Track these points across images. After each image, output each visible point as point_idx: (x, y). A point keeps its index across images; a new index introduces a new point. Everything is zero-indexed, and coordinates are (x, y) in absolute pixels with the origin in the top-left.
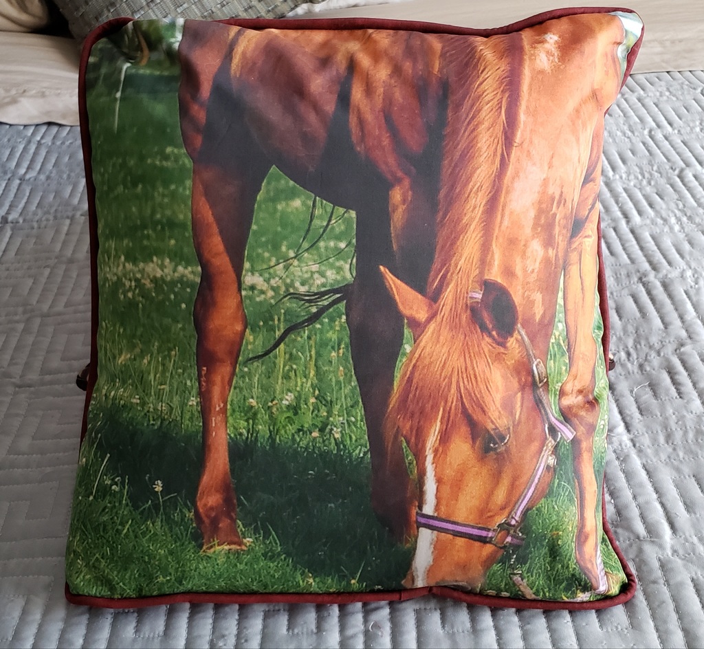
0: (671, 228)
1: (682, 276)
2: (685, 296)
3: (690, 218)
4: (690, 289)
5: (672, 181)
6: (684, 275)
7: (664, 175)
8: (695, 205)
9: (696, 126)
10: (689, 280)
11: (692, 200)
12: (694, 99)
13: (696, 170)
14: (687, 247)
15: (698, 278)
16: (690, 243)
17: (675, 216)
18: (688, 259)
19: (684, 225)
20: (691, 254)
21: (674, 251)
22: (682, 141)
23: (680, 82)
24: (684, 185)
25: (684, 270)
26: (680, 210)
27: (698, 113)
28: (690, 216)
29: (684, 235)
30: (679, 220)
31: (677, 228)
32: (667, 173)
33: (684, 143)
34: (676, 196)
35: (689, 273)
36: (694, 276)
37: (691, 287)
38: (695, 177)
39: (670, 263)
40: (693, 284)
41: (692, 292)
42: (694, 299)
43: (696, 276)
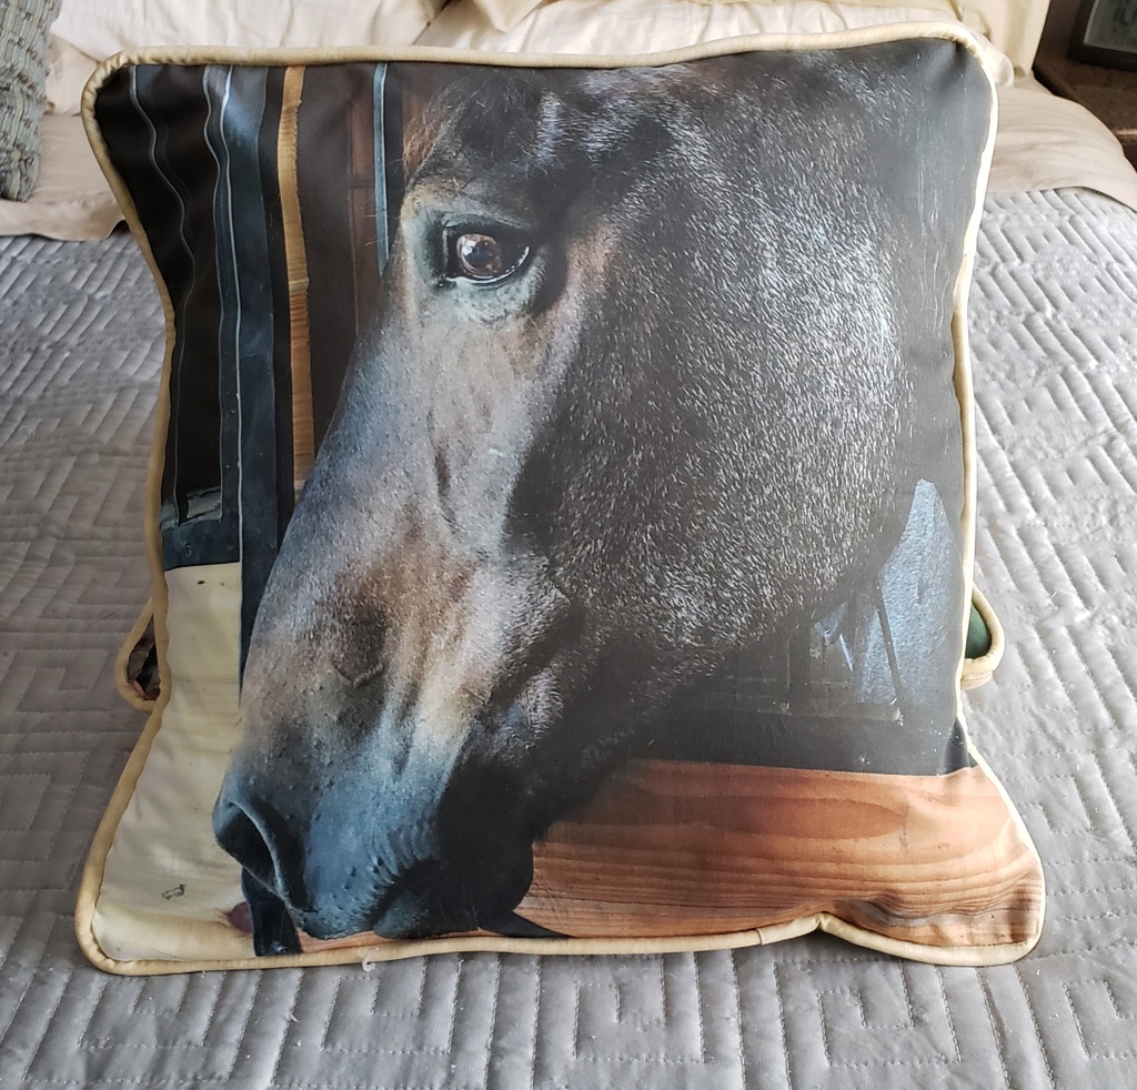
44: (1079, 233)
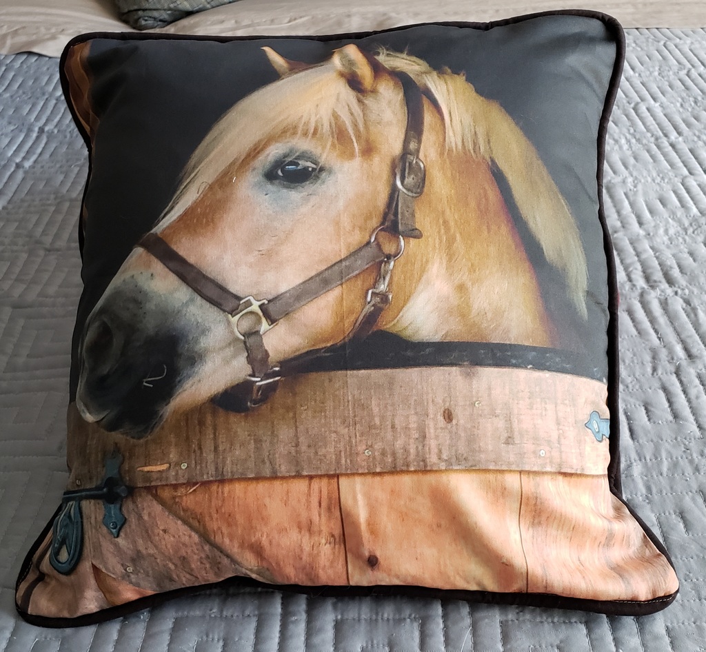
0: (621, 147)
1: (624, 182)
2: (624, 197)
3: (638, 140)
4: (629, 191)
5: (627, 112)
6: (626, 181)
7: (621, 107)
8: (645, 130)
9: (655, 71)
10: (629, 185)
11: (643, 127)
12: (657, 50)
13: (649, 104)
14: (632, 161)
15: (637, 183)
16: (636, 158)
17: (626, 138)
18: (631, 170)
19: (632, 145)
20: (634, 166)
21: (620, 163)
22: (641, 83)
23: (647, 36)
24: (638, 115)
25: (626, 177)
26: (630, 134)
27: (659, 61)
28: (639, 139)
29: (631, 152)
30: (628, 141)
31: (625, 147)
32: (624, 106)
33: (643, 84)
34: (628, 123)
35: (630, 180)
36: (634, 182)
37: (630, 190)
38: (648, 109)
39: (615, 172)
40: (632, 188)
41: (630, 194)
42: (631, 199)
43: (636, 182)
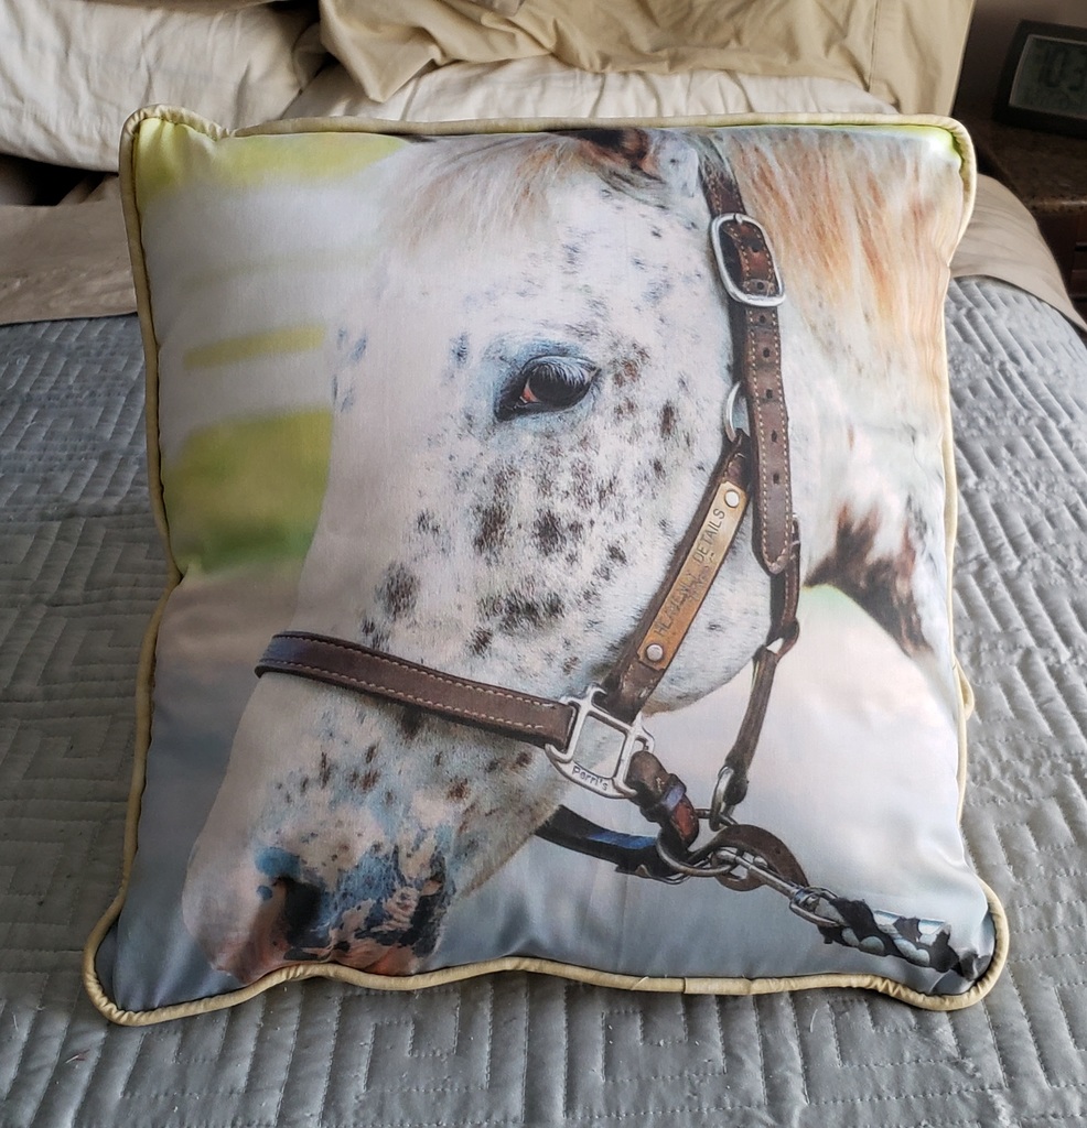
44: (976, 328)
